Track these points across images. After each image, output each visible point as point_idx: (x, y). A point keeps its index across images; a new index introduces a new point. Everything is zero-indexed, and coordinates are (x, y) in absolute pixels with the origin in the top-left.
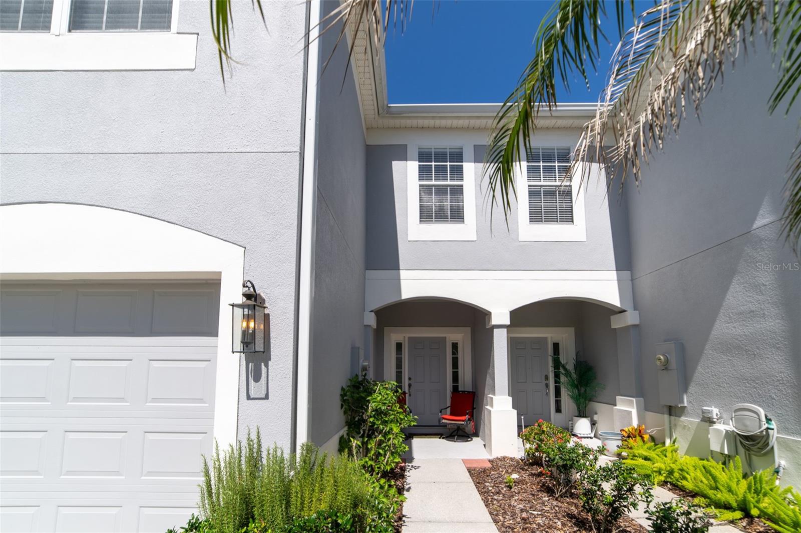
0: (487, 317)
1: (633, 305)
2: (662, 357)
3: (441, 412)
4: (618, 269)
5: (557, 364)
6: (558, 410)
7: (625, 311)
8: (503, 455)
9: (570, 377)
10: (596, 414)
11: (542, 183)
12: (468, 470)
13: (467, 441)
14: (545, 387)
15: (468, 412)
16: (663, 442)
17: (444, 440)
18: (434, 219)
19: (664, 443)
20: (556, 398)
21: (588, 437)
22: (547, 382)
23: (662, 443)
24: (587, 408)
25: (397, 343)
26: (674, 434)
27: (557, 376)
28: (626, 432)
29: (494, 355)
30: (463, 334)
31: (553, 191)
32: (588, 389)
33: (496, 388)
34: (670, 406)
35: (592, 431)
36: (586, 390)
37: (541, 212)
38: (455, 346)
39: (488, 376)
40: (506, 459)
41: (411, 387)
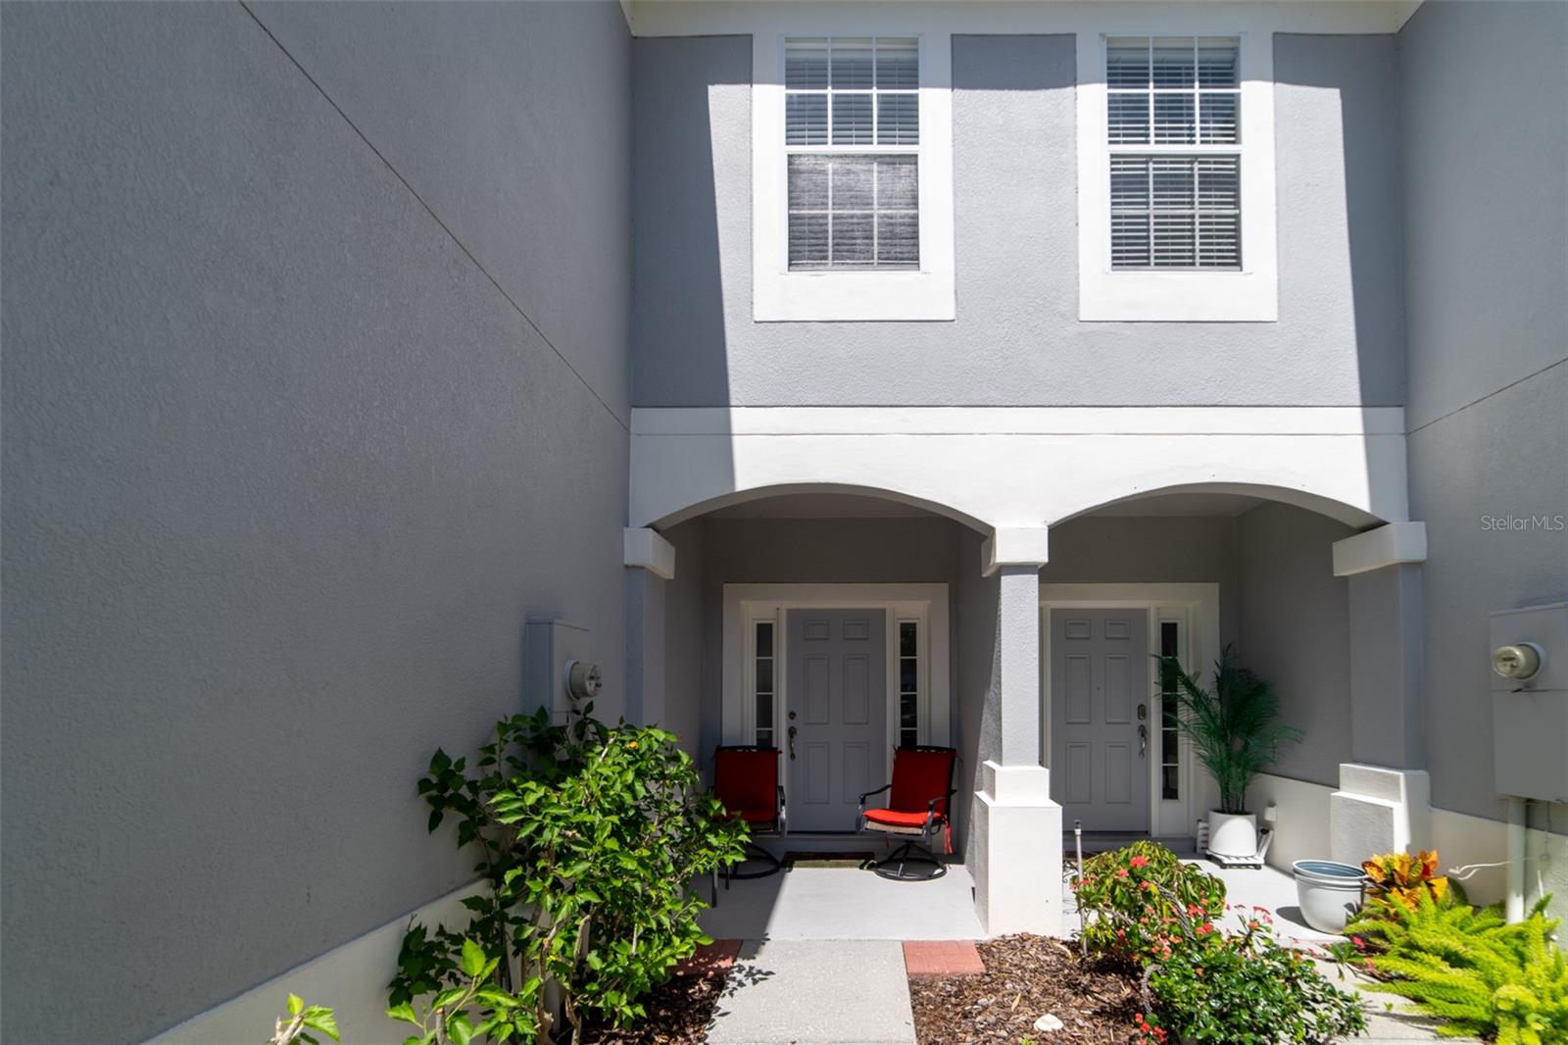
0: (984, 545)
1: (1406, 506)
2: (1518, 652)
3: (863, 802)
4: (1369, 400)
5: (1170, 675)
6: (1170, 792)
7: (1383, 523)
8: (1019, 932)
9: (1207, 710)
10: (1272, 805)
11: (1153, 148)
12: (911, 983)
13: (931, 877)
14: (1137, 735)
15: (931, 803)
16: (1497, 902)
17: (872, 873)
18: (830, 261)
19: (1501, 908)
20: (1164, 762)
21: (1247, 866)
22: (1143, 722)
23: (1493, 906)
24: (1248, 789)
25: (759, 625)
26: (1540, 883)
27: (1169, 707)
28: (1380, 870)
29: (1000, 652)
30: (928, 602)
31: (1183, 175)
32: (1253, 741)
33: (1004, 742)
34: (1529, 800)
35: (1259, 848)
36: (1247, 743)
37: (1148, 237)
38: (908, 633)
39: (985, 710)
40: (1028, 945)
41: (795, 737)
